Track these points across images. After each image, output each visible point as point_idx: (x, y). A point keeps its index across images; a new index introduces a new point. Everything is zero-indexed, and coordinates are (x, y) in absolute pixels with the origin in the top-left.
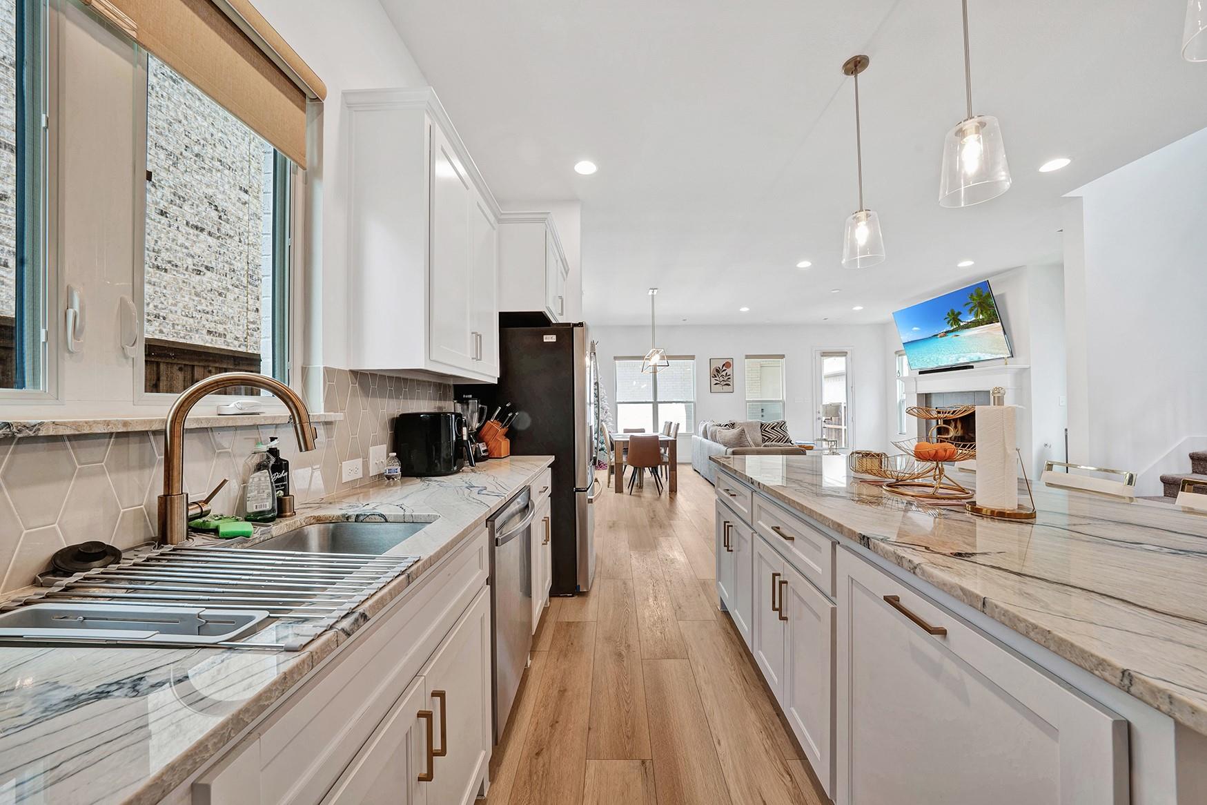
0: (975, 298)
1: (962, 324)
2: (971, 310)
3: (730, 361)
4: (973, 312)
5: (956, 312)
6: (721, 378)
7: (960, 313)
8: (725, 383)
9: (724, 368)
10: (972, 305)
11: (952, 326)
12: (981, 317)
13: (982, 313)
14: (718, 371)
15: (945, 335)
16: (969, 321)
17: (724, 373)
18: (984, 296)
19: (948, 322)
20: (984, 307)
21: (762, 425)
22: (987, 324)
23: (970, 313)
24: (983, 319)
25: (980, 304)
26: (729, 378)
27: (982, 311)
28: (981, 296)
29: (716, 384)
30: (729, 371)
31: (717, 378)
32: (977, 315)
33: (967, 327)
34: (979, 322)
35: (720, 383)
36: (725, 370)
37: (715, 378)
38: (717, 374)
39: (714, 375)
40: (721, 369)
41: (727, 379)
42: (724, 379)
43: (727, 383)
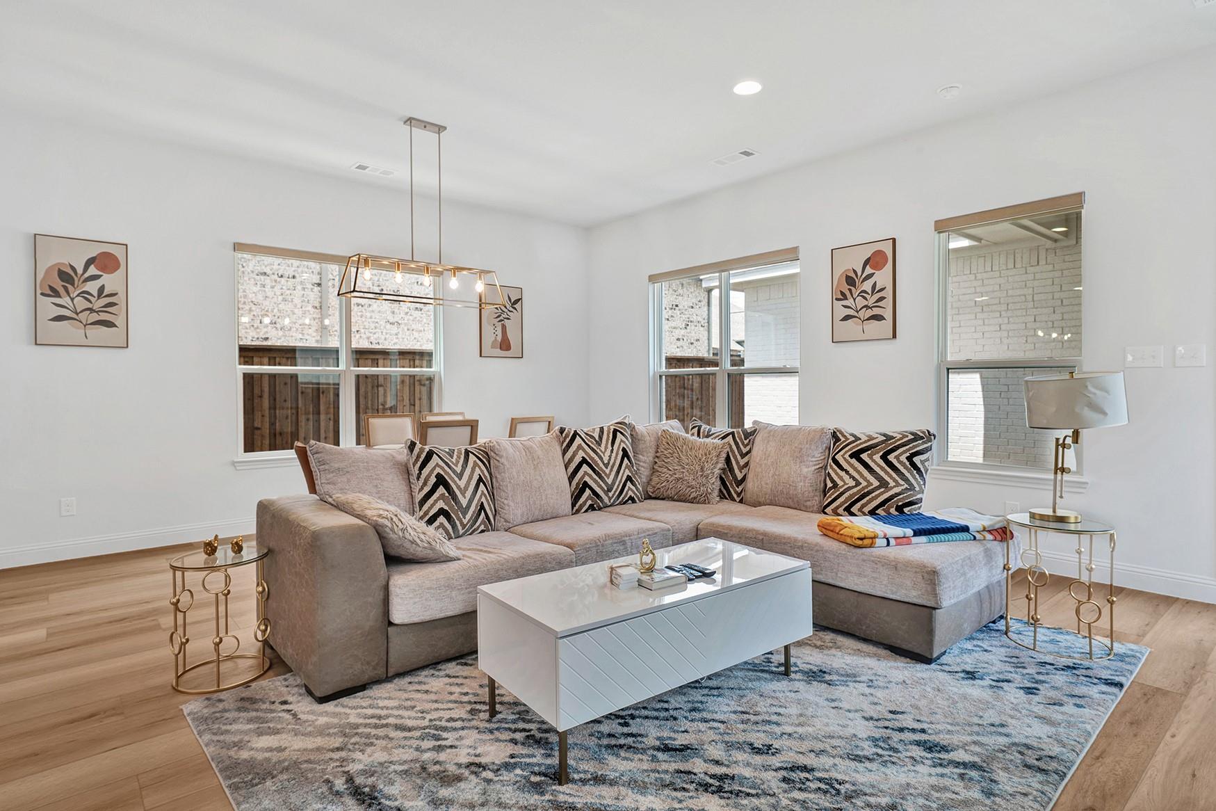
3: (885, 248)
6: (860, 302)
8: (869, 313)
9: (869, 270)
14: (850, 281)
17: (867, 286)
21: (835, 436)
26: (882, 298)
29: (847, 318)
30: (882, 277)
31: (850, 302)
35: (856, 314)
36: (870, 276)
37: (845, 303)
38: (850, 290)
39: (842, 293)
40: (859, 274)
41: (876, 302)
42: (866, 303)
43: (876, 311)
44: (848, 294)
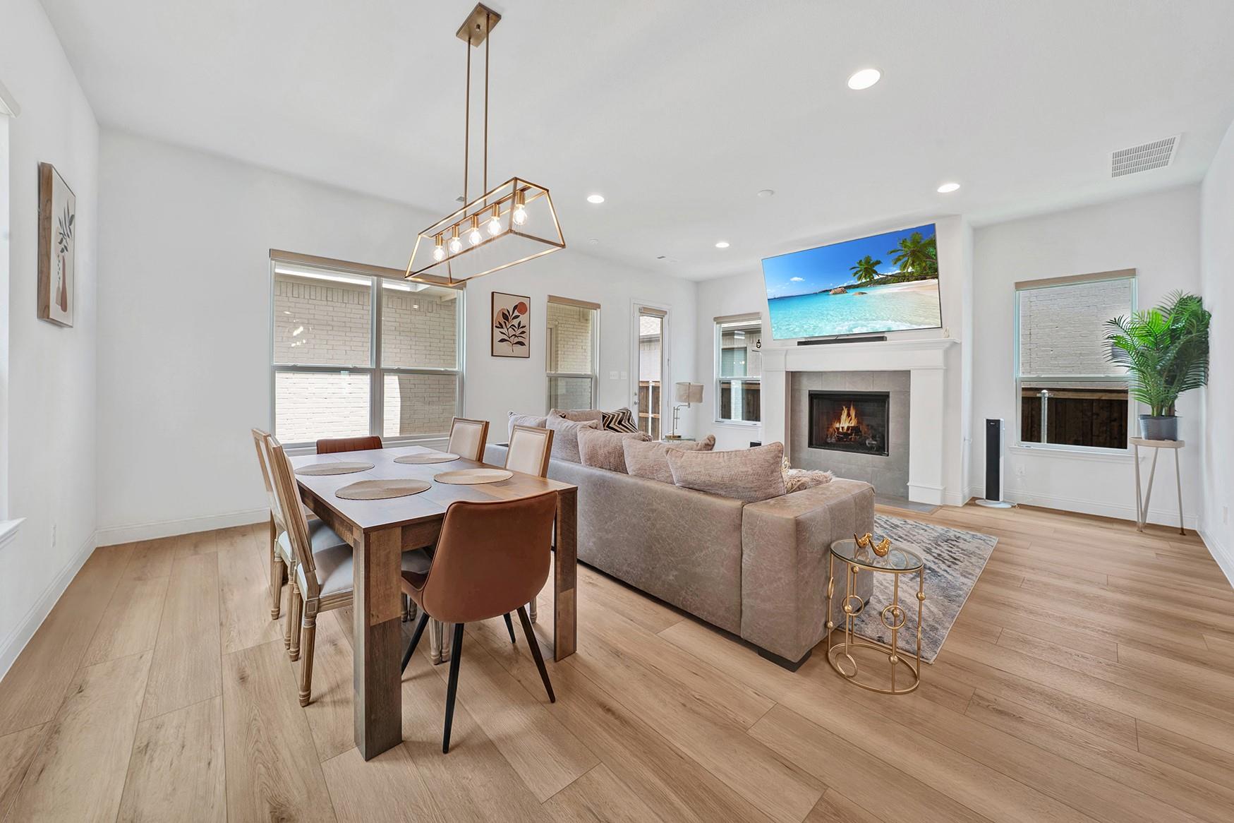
0: (909, 244)
1: (876, 277)
2: (898, 260)
3: (525, 301)
4: (899, 263)
5: (873, 260)
6: (511, 332)
7: (878, 263)
8: (517, 340)
9: (516, 313)
10: (900, 253)
11: (860, 278)
12: (910, 270)
13: (913, 265)
14: (505, 317)
15: (843, 292)
16: (890, 274)
17: (515, 322)
18: (923, 242)
19: (856, 273)
20: (918, 257)
22: (917, 280)
23: (895, 263)
24: (912, 273)
25: (913, 253)
26: (523, 332)
27: (913, 262)
28: (919, 243)
29: (502, 340)
30: (523, 319)
31: (504, 330)
32: (905, 267)
33: (884, 281)
34: (905, 276)
35: (508, 339)
36: (517, 317)
37: (501, 330)
38: (505, 323)
39: (500, 323)
40: (511, 314)
41: (521, 333)
42: (514, 333)
43: (520, 339)
44: (503, 324)
